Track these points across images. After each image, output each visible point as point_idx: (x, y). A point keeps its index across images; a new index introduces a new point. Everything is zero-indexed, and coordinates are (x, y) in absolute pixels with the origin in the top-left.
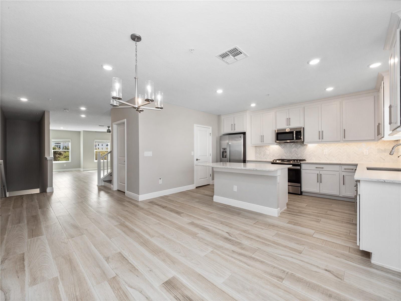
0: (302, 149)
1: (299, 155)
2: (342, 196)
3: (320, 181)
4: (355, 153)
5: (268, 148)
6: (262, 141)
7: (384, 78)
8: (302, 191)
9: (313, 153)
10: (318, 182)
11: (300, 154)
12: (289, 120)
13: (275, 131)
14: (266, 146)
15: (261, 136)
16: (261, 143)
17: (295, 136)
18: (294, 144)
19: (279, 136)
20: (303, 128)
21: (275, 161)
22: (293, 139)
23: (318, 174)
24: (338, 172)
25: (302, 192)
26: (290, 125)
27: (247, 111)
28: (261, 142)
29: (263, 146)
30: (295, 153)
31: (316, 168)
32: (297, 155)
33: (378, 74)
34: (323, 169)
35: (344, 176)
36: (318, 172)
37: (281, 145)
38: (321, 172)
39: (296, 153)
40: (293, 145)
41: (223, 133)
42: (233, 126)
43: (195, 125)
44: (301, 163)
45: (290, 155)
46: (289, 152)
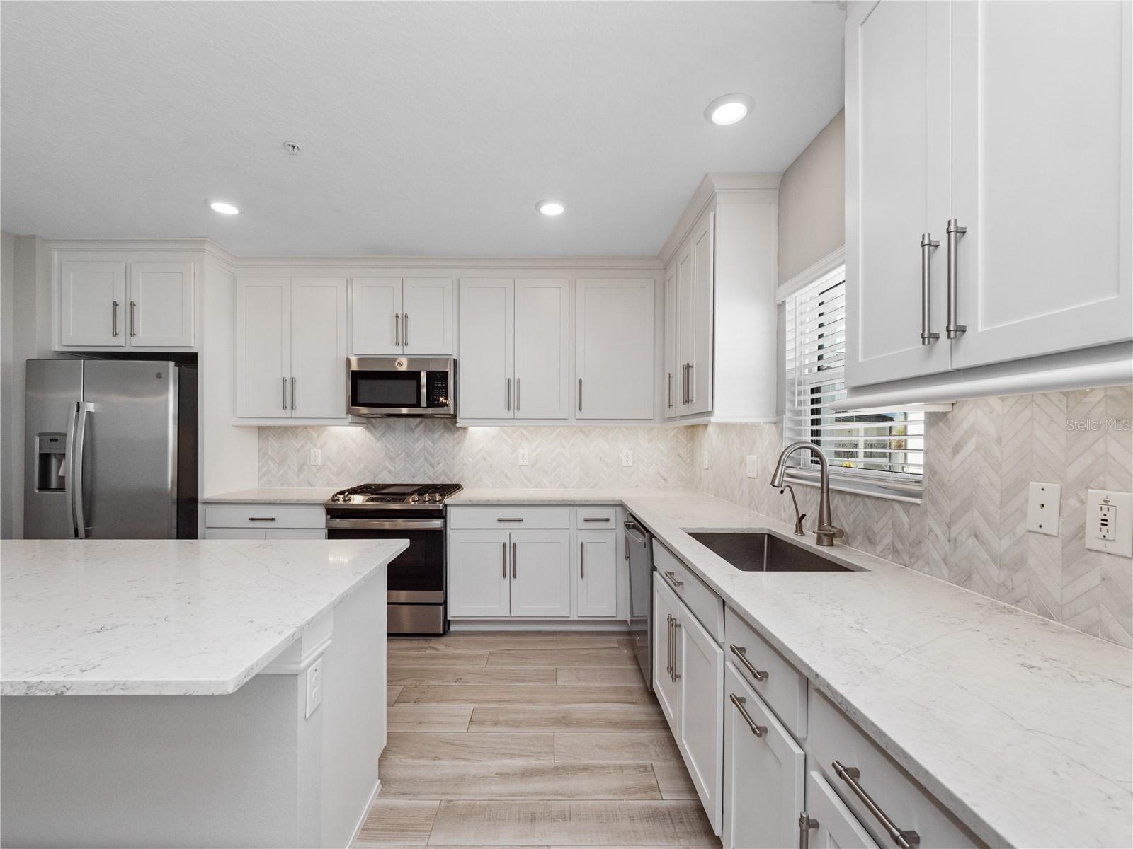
0: (451, 445)
1: (440, 468)
2: (576, 618)
3: (512, 574)
4: (601, 459)
5: (318, 437)
6: (289, 406)
7: (718, 199)
8: (448, 619)
9: (484, 459)
10: (504, 575)
11: (441, 465)
12: (401, 321)
13: (348, 362)
14: (312, 427)
15: (285, 380)
16: (282, 413)
17: (424, 390)
18: (420, 423)
19: (363, 384)
20: (455, 361)
21: (341, 502)
22: (418, 405)
23: (504, 545)
24: (567, 533)
25: (450, 621)
26: (407, 344)
28: (285, 408)
29: (294, 428)
30: (426, 459)
31: (500, 520)
32: (433, 467)
34: (521, 525)
35: (582, 545)
36: (503, 537)
37: (372, 424)
38: (515, 538)
39: (428, 456)
40: (417, 426)
41: (58, 348)
42: (122, 312)
44: (446, 505)
45: (408, 466)
46: (404, 453)
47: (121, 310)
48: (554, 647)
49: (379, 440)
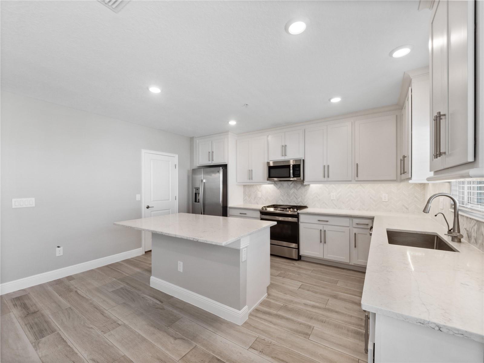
0: (303, 191)
1: (299, 200)
2: (352, 264)
3: (324, 242)
4: (371, 198)
5: (260, 188)
6: (251, 179)
7: (413, 81)
8: (300, 255)
9: (317, 197)
10: (321, 242)
11: (300, 198)
12: (284, 147)
13: (268, 163)
14: (258, 185)
15: (249, 170)
16: (249, 181)
17: (291, 171)
18: (292, 183)
19: (272, 170)
20: (303, 160)
21: (264, 210)
22: (290, 177)
23: (321, 230)
24: (348, 228)
25: (301, 256)
26: (286, 155)
27: (229, 133)
29: (253, 185)
30: (294, 196)
31: (319, 221)
32: (297, 199)
33: (404, 74)
34: (328, 223)
35: (355, 234)
36: (321, 227)
37: (276, 184)
38: (326, 228)
39: (295, 196)
40: (291, 184)
41: (198, 165)
42: (211, 154)
43: (143, 151)
44: (298, 213)
45: (288, 198)
46: (287, 194)
47: (210, 154)
48: (340, 273)
49: (278, 189)
